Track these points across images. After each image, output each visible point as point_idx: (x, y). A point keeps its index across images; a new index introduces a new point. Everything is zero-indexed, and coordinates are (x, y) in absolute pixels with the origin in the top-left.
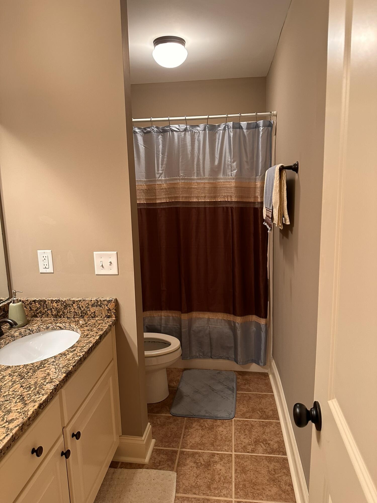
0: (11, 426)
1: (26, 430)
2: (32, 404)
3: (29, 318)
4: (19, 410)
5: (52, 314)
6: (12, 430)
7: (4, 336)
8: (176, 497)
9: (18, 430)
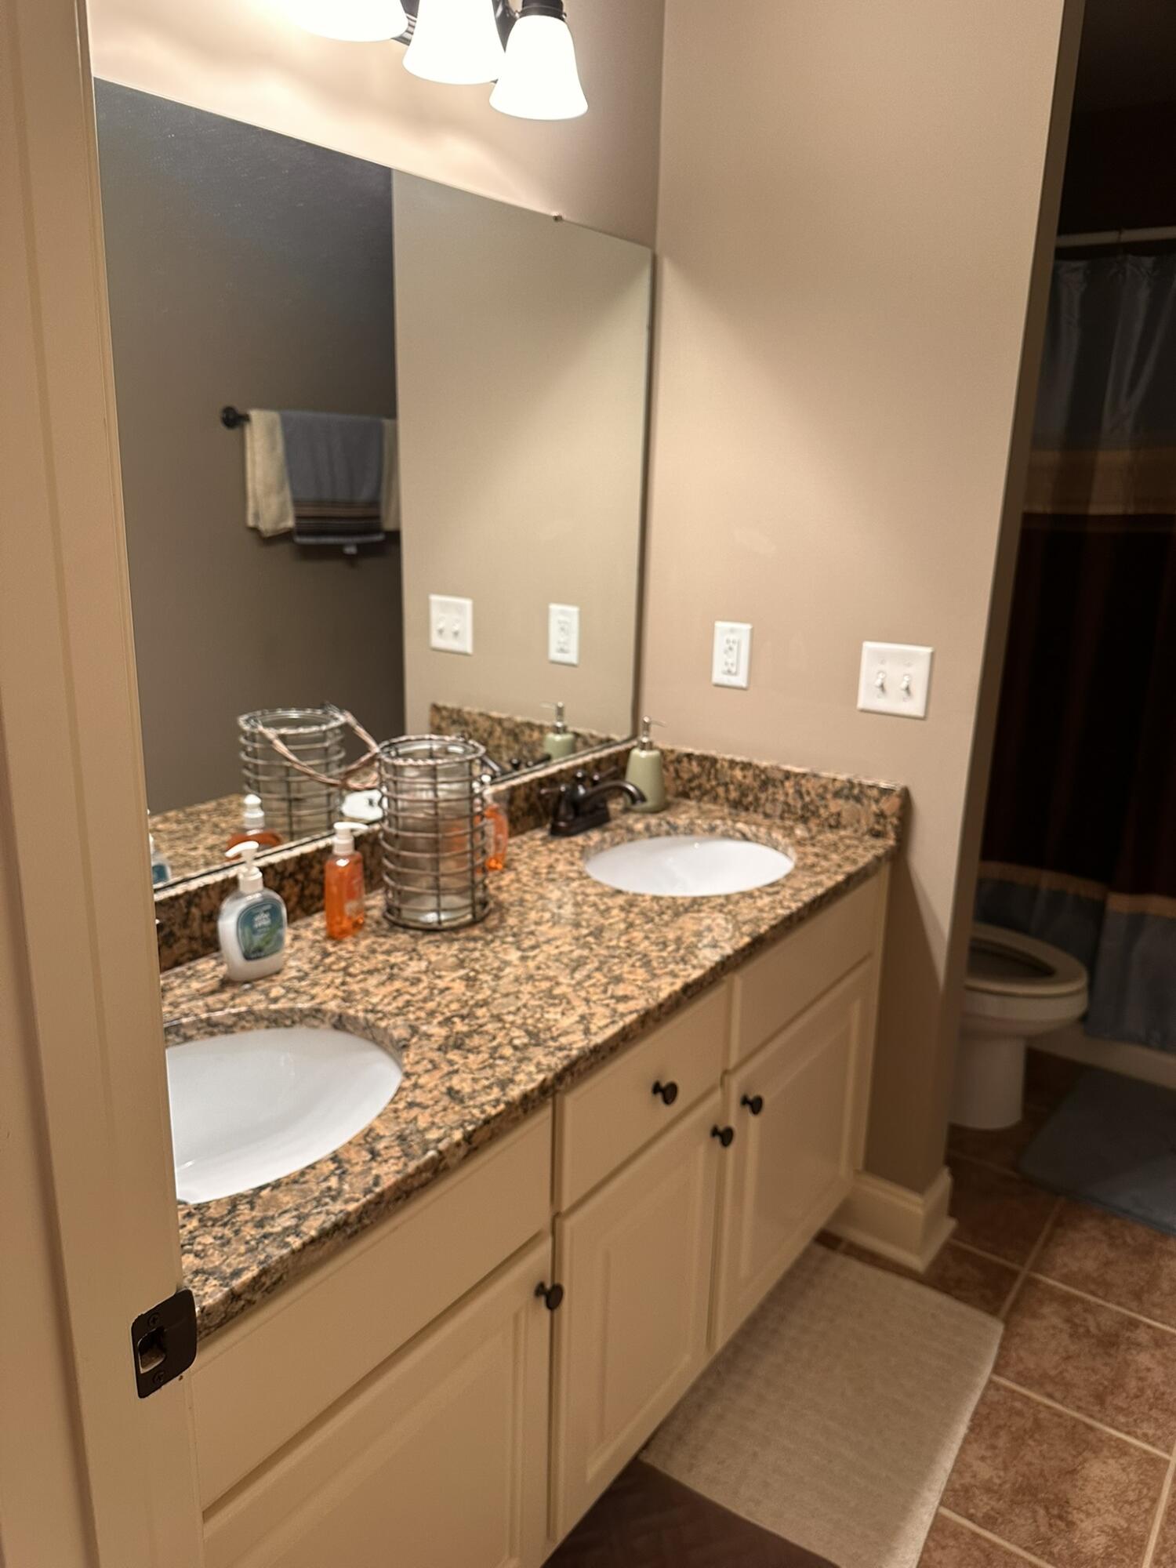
0: (622, 1007)
1: (652, 1030)
2: (669, 979)
3: (669, 798)
4: (639, 983)
5: (727, 800)
6: (623, 1015)
7: (612, 824)
8: (990, 1381)
9: (635, 1022)
